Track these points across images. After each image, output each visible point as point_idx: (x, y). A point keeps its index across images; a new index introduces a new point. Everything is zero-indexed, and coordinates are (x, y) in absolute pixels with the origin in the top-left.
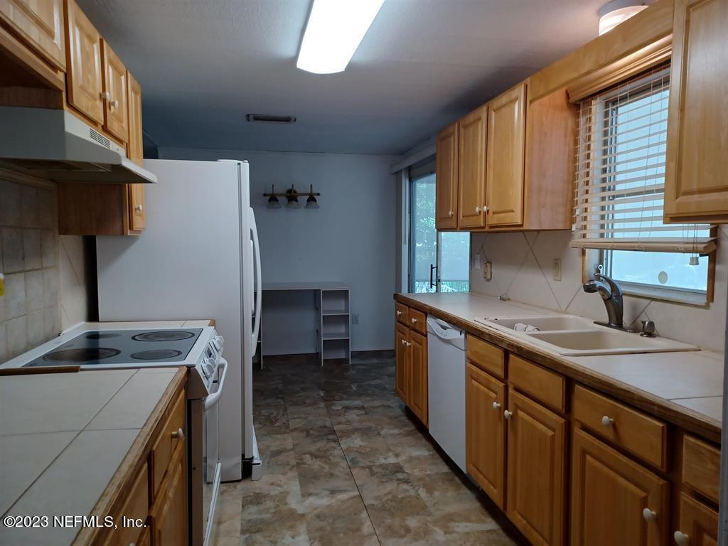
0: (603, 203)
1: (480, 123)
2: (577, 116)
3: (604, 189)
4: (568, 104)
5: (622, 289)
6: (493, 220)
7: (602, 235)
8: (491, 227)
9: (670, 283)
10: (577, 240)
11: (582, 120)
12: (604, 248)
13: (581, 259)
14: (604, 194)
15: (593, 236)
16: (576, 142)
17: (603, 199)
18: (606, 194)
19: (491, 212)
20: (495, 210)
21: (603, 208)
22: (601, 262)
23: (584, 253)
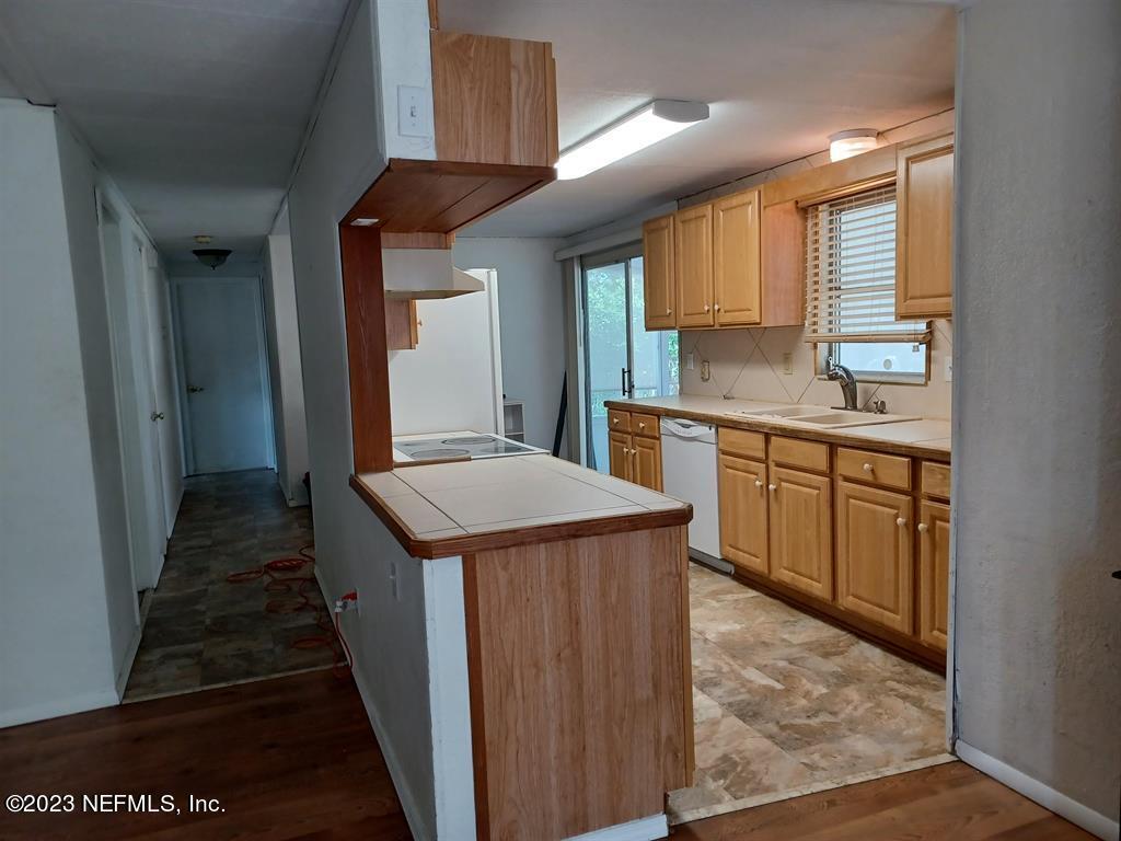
0: (830, 302)
1: (704, 220)
2: (806, 219)
3: (831, 289)
4: (797, 208)
5: (856, 377)
6: (726, 318)
7: (830, 330)
8: (722, 326)
9: (895, 369)
10: (808, 333)
11: (810, 223)
12: (833, 343)
13: (813, 352)
14: (831, 293)
15: (823, 331)
16: (804, 244)
17: (830, 298)
18: (834, 293)
19: (722, 310)
20: (727, 308)
21: (830, 306)
22: (830, 355)
23: (815, 346)
